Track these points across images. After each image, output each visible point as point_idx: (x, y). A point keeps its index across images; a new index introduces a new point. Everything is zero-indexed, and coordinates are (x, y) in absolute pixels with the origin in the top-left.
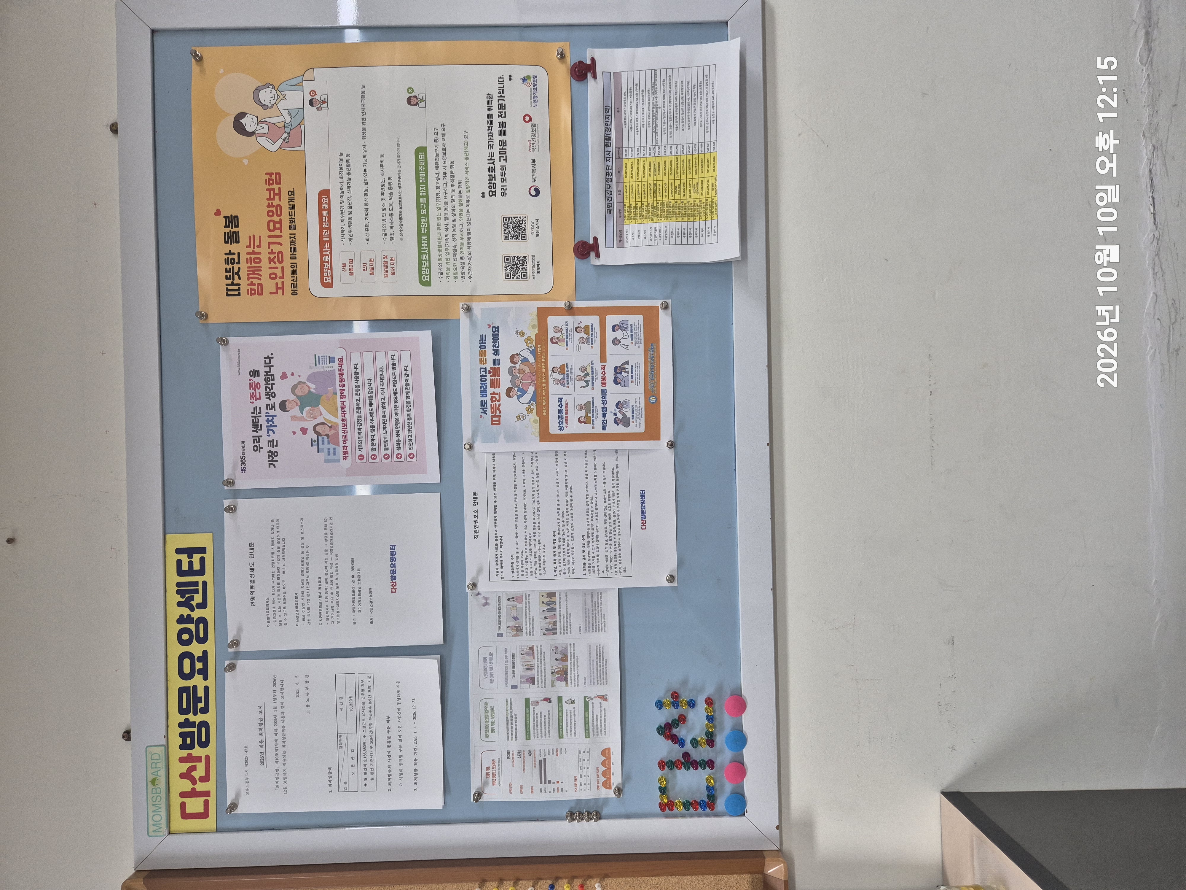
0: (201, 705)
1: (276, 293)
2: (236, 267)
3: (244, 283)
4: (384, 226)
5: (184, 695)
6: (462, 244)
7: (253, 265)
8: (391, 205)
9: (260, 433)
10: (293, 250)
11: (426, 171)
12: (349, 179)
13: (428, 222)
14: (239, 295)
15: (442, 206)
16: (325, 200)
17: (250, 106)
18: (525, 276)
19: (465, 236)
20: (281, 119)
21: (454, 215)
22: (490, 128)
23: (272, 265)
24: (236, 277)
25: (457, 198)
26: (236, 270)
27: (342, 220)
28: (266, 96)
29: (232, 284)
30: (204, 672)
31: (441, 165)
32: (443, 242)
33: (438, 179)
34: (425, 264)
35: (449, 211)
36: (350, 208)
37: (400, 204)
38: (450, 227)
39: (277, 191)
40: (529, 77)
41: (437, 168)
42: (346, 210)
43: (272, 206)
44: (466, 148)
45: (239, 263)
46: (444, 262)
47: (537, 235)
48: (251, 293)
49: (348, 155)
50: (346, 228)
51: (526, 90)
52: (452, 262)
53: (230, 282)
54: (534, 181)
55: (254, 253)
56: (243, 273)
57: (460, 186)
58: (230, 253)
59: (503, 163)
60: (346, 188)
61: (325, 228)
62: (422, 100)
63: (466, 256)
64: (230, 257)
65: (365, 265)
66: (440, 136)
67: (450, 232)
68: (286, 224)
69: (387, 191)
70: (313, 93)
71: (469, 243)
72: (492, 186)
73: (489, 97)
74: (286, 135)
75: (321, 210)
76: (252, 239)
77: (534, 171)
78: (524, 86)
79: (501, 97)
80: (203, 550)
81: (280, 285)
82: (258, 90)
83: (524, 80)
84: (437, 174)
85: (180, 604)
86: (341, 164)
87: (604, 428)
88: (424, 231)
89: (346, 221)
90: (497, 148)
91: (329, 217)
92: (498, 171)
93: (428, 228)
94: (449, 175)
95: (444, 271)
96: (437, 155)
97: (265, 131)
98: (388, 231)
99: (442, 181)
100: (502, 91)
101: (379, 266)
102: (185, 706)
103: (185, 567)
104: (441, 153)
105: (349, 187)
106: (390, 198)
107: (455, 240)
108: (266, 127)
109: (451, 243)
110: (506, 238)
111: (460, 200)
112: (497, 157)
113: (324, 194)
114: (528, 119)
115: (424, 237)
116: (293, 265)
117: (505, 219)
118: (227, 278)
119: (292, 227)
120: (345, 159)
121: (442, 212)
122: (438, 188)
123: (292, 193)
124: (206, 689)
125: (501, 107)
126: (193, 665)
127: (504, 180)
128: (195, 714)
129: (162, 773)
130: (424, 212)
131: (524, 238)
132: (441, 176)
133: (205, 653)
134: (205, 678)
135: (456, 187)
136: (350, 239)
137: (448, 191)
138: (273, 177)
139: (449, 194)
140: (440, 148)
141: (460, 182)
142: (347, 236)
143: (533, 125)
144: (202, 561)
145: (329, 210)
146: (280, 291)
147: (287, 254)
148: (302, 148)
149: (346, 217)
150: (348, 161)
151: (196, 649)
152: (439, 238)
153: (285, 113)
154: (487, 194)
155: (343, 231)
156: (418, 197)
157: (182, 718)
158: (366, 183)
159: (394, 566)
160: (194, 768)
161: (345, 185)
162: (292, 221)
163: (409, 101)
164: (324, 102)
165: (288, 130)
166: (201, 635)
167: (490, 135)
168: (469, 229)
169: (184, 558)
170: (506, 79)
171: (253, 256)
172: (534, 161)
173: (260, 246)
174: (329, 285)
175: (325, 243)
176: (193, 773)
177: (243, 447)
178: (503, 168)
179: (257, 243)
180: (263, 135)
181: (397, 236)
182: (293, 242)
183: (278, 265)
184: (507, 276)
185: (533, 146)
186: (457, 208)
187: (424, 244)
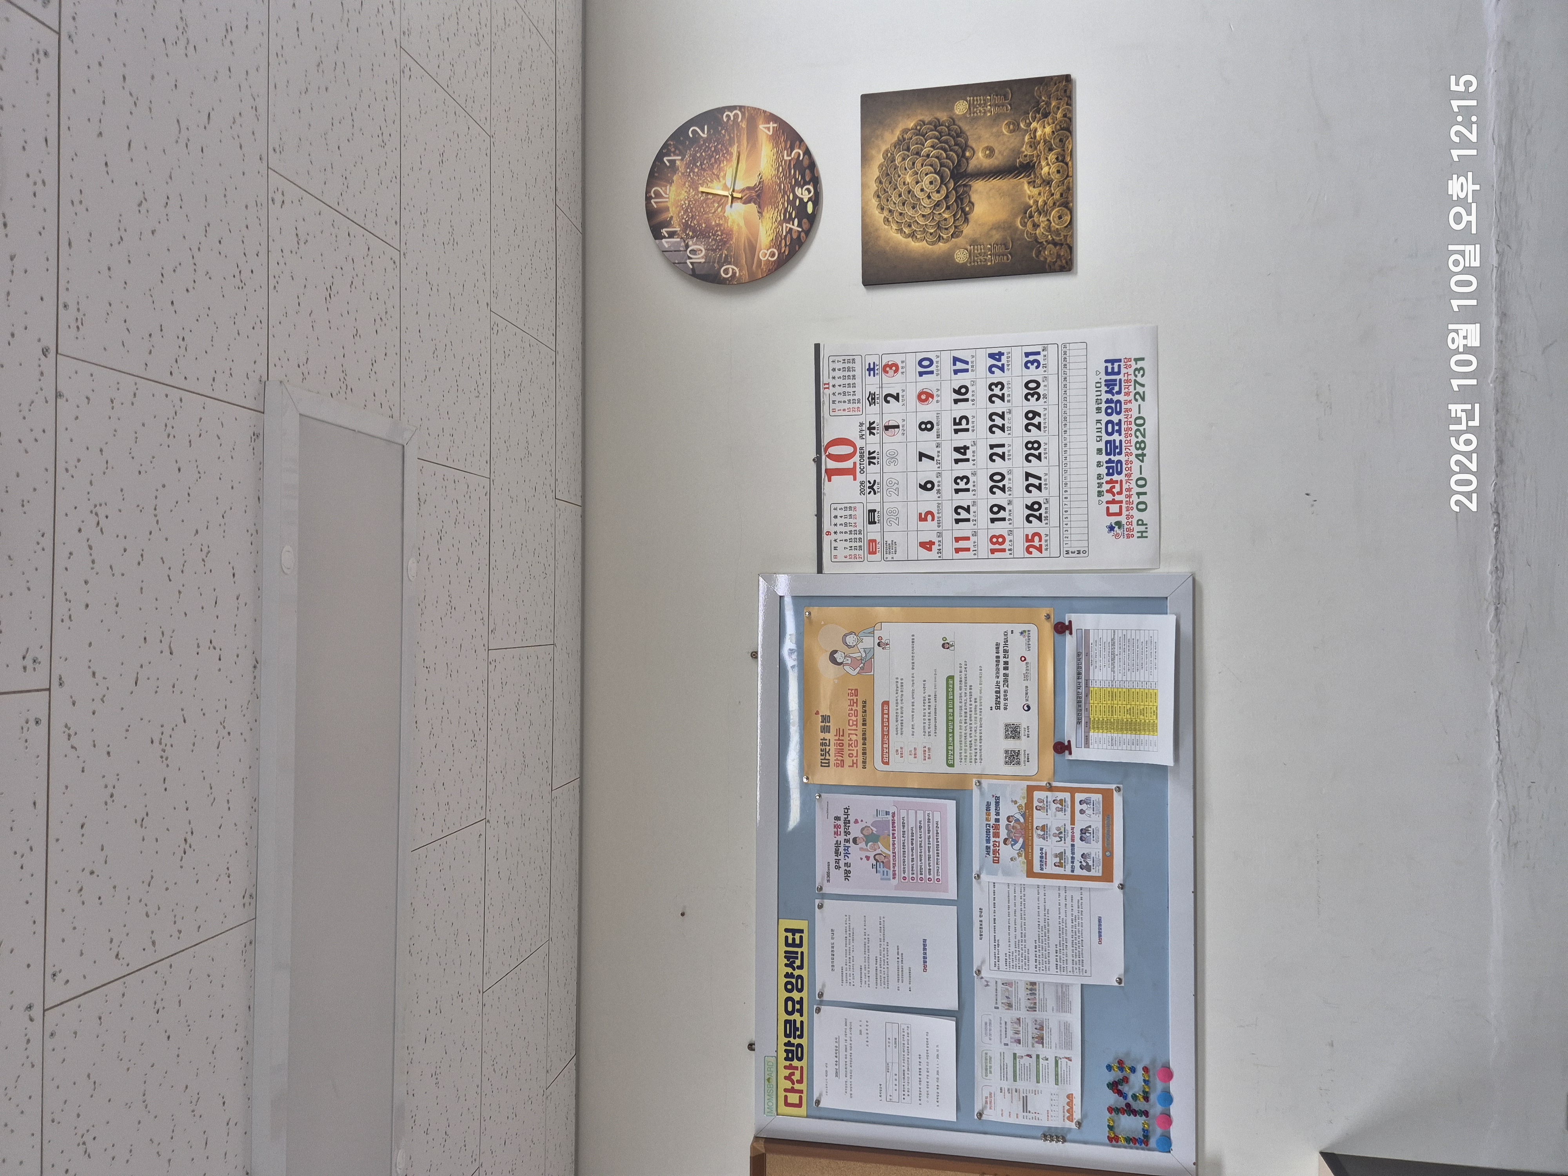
0: (798, 1033)
1: (853, 766)
2: (828, 748)
3: (832, 758)
4: (924, 727)
5: (788, 1025)
6: (976, 740)
7: (839, 747)
8: (929, 713)
9: (839, 857)
10: (864, 739)
11: (953, 691)
12: (902, 695)
13: (953, 725)
14: (829, 766)
15: (963, 714)
16: (886, 707)
17: (840, 646)
18: (1019, 763)
19: (978, 735)
20: (859, 654)
21: (971, 720)
22: (997, 665)
23: (851, 748)
24: (827, 754)
25: (973, 709)
26: (827, 750)
27: (897, 721)
28: (850, 640)
29: (825, 759)
30: (801, 1012)
31: (963, 688)
32: (963, 738)
33: (961, 697)
34: (950, 752)
35: (968, 718)
36: (902, 713)
37: (935, 713)
38: (968, 728)
39: (855, 701)
40: (1025, 631)
41: (961, 689)
42: (900, 715)
43: (852, 710)
44: (981, 677)
45: (829, 746)
46: (963, 751)
47: (1028, 737)
48: (837, 765)
49: (902, 679)
50: (899, 726)
51: (1023, 640)
52: (968, 751)
53: (823, 758)
54: (1027, 700)
55: (839, 740)
56: (832, 752)
57: (975, 702)
58: (824, 739)
59: (1006, 688)
60: (900, 701)
61: (885, 726)
62: (952, 646)
63: (978, 747)
64: (824, 741)
65: (911, 751)
66: (963, 670)
67: (968, 731)
68: (860, 722)
69: (927, 704)
70: (880, 638)
71: (981, 740)
72: (998, 703)
73: (998, 644)
74: (862, 665)
75: (883, 714)
76: (838, 730)
77: (1027, 694)
78: (1022, 637)
79: (1006, 644)
80: (801, 931)
81: (855, 761)
82: (846, 635)
83: (1022, 633)
84: (961, 694)
85: (786, 965)
86: (897, 685)
87: (1073, 871)
88: (951, 731)
89: (899, 722)
90: (1001, 678)
91: (888, 719)
92: (1002, 693)
93: (953, 729)
94: (968, 694)
95: (963, 757)
96: (961, 681)
97: (849, 662)
98: (927, 730)
99: (964, 698)
100: (1006, 641)
101: (920, 753)
102: (788, 1032)
103: (790, 941)
104: (963, 680)
105: (902, 700)
106: (929, 709)
107: (971, 737)
108: (850, 659)
109: (969, 739)
110: (1006, 737)
111: (975, 711)
112: (1001, 684)
113: (886, 703)
114: (1023, 659)
115: (950, 735)
116: (864, 749)
117: (1006, 725)
118: (821, 755)
119: (864, 724)
120: (900, 681)
121: (963, 718)
122: (961, 702)
123: (865, 702)
124: (802, 1022)
125: (1005, 651)
126: (794, 1006)
127: (1006, 699)
128: (795, 1038)
129: (774, 1075)
130: (951, 718)
131: (1019, 738)
132: (963, 695)
133: (802, 998)
134: (801, 1015)
135: (973, 702)
136: (901, 734)
137: (968, 705)
138: (853, 691)
139: (968, 706)
140: (963, 676)
141: (975, 699)
142: (899, 732)
143: (1027, 663)
144: (801, 937)
145: (888, 714)
146: (855, 765)
147: (860, 742)
148: (872, 673)
149: (899, 719)
150: (902, 683)
151: (796, 995)
152: (961, 736)
153: (862, 651)
154: (994, 708)
155: (897, 729)
156: (948, 708)
157: (786, 1040)
158: (913, 698)
159: (926, 953)
160: (793, 1074)
161: (899, 698)
162: (864, 720)
163: (943, 646)
164: (887, 644)
165: (863, 662)
166: (799, 987)
167: (998, 670)
168: (980, 730)
169: (790, 935)
170: (1009, 633)
171: (839, 742)
172: (1027, 687)
173: (843, 736)
174: (887, 763)
175: (885, 735)
176: (793, 1077)
177: (829, 865)
178: (1005, 691)
179: (841, 734)
180: (847, 664)
181: (932, 733)
182: (864, 734)
183: (854, 748)
184: (1006, 763)
185: (1026, 677)
186: (973, 716)
187: (951, 739)
